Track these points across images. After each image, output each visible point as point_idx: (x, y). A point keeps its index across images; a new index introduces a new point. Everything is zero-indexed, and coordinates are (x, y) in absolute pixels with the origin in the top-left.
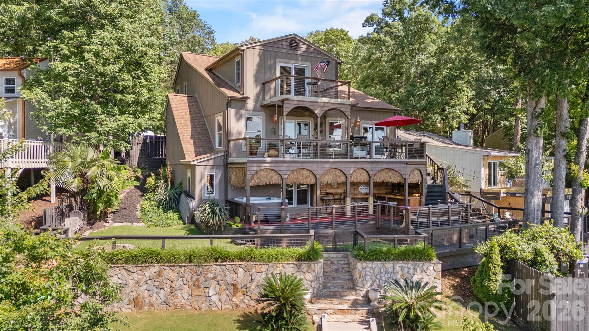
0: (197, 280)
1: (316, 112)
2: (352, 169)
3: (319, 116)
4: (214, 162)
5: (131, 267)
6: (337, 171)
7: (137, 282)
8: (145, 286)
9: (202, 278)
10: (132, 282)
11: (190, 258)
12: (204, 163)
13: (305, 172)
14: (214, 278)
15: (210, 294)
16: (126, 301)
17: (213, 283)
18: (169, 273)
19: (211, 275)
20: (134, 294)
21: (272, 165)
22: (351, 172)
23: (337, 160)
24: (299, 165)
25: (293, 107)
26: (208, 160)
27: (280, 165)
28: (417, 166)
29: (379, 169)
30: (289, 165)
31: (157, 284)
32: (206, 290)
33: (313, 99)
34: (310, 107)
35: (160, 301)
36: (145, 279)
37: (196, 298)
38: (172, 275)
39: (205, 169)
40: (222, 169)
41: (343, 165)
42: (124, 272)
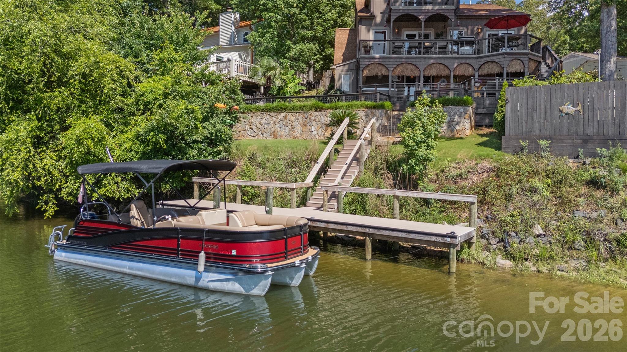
0: (306, 121)
1: (420, 18)
2: (456, 64)
3: (423, 20)
4: (349, 67)
5: (272, 114)
6: (440, 65)
7: (275, 123)
8: (278, 125)
9: (308, 120)
10: (272, 122)
11: (302, 108)
12: (341, 67)
13: (411, 67)
14: (315, 120)
15: (313, 130)
16: (269, 133)
17: (314, 123)
18: (291, 117)
19: (313, 118)
20: (273, 129)
21: (381, 60)
22: (455, 66)
23: (441, 56)
24: (403, 60)
25: (399, 15)
26: (344, 65)
27: (387, 60)
28: (517, 56)
29: (482, 63)
30: (395, 60)
31: (284, 123)
32: (310, 128)
33: (419, 7)
34: (414, 14)
35: (286, 134)
36: (278, 121)
37: (305, 133)
38: (292, 118)
39: (342, 72)
40: (355, 71)
41: (446, 60)
42: (268, 116)
